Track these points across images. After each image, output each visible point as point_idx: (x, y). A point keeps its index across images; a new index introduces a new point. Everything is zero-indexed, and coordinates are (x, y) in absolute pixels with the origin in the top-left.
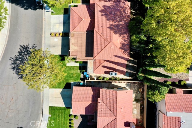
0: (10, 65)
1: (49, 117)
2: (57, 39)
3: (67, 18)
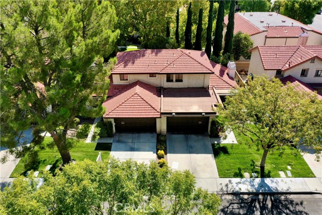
2: (174, 163)
3: (122, 145)
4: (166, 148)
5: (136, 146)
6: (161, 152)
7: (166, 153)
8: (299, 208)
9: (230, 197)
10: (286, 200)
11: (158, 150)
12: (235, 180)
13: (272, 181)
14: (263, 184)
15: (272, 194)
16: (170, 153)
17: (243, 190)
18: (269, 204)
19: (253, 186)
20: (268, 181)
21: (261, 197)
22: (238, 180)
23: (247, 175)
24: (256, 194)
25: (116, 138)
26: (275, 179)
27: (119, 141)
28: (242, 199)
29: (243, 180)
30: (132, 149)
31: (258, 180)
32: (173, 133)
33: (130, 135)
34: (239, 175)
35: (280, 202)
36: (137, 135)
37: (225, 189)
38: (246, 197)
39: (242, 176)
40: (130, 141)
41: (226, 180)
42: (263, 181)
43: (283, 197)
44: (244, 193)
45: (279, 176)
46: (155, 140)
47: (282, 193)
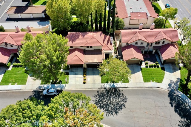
0: (114, 116)
1: (153, 82)
2: (88, 79)
3: (72, 73)
4: (86, 74)
5: (77, 73)
6: (85, 75)
7: (86, 75)
8: (121, 92)
9: (103, 89)
10: (119, 90)
11: (84, 74)
12: (106, 84)
13: (116, 84)
14: (113, 85)
15: (115, 88)
16: (87, 75)
17: (107, 87)
18: (113, 91)
19: (110, 86)
20: (115, 84)
21: (112, 89)
22: (107, 84)
23: (109, 82)
24: (111, 88)
25: (70, 70)
26: (117, 84)
27: (71, 71)
28: (107, 90)
29: (108, 84)
30: (76, 74)
31: (112, 84)
32: (89, 68)
33: (75, 68)
34: (107, 82)
35: (117, 90)
36: (77, 68)
37: (102, 87)
38: (108, 89)
39: (108, 83)
40: (75, 71)
41: (103, 84)
42: (113, 84)
43: (118, 89)
44: (107, 88)
45: (118, 82)
46: (83, 71)
47: (118, 88)
